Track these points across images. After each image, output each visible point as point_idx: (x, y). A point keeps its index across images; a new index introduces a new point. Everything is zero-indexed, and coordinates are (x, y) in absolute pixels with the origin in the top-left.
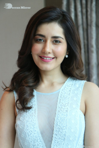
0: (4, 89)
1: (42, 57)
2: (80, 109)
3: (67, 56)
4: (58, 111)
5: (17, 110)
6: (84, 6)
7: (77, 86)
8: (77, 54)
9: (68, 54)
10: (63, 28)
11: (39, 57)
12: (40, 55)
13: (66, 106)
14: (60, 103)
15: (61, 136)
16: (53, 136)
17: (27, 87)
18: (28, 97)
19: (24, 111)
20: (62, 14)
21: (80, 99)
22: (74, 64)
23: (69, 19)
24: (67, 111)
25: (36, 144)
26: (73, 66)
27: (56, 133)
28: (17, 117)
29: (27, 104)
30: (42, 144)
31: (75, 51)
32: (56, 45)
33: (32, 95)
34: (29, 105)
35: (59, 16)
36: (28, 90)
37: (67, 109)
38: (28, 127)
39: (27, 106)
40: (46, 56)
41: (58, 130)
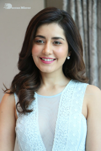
0: (5, 91)
1: (43, 59)
2: (82, 113)
3: (69, 57)
4: (60, 114)
5: (17, 113)
6: (85, 7)
7: (80, 89)
8: (78, 55)
9: (70, 55)
10: (64, 29)
11: (40, 59)
12: (41, 57)
13: (68, 110)
14: (62, 106)
15: (62, 140)
16: (54, 140)
17: (27, 89)
18: (29, 100)
19: (25, 114)
20: (62, 15)
21: (82, 102)
22: (76, 66)
23: (70, 19)
24: (68, 115)
25: (37, 148)
26: (74, 67)
27: (57, 137)
28: (18, 121)
29: (27, 107)
30: (43, 148)
31: (76, 52)
32: (57, 47)
33: (33, 98)
34: (29, 108)
35: (60, 17)
36: (28, 92)
37: (68, 113)
38: (29, 130)
39: (28, 109)
40: (46, 57)
41: (59, 134)
